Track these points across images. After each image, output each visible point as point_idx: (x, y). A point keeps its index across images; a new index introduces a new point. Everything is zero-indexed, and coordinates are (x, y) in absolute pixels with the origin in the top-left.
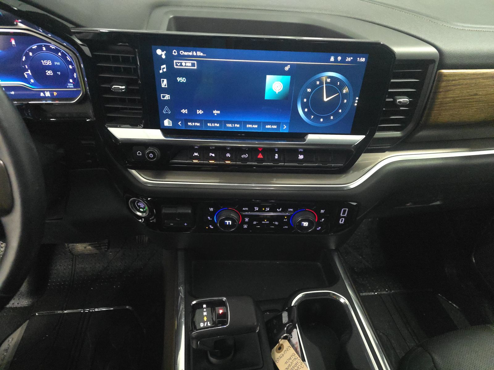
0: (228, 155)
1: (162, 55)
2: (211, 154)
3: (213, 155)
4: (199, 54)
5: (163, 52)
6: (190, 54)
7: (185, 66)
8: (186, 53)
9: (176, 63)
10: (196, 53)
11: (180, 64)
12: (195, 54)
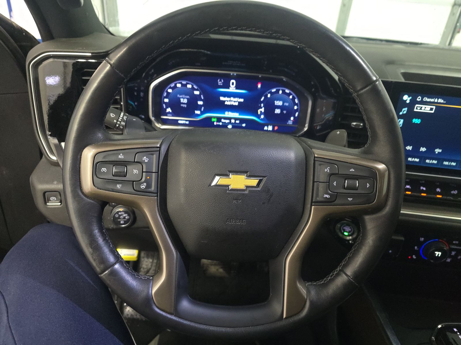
0: (438, 190)
1: (407, 100)
2: (422, 188)
3: (424, 189)
4: (440, 101)
5: (409, 98)
6: (432, 100)
7: (424, 110)
8: (429, 100)
9: (417, 107)
10: (438, 100)
11: (420, 108)
12: (436, 100)
